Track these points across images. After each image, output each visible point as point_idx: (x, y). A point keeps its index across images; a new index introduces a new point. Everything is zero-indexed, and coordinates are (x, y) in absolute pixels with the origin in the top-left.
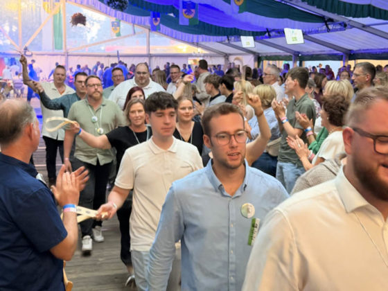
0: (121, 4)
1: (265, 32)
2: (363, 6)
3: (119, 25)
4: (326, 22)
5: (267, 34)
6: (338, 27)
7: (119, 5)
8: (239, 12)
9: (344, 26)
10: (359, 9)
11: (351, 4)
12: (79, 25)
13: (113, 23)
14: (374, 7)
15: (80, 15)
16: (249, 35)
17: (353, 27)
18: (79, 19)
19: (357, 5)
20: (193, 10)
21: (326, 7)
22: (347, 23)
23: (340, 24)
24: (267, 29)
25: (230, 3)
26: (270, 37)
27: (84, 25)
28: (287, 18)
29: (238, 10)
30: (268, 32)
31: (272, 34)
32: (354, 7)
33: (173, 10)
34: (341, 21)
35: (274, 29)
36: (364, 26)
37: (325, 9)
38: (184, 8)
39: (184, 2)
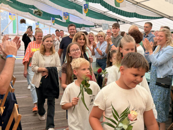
0: (40, 14)
2: (133, 13)
3: (38, 24)
4: (117, 21)
5: (95, 27)
6: (122, 23)
7: (39, 14)
8: (86, 16)
9: (124, 22)
10: (131, 14)
11: (128, 12)
12: (23, 24)
13: (36, 23)
14: (137, 14)
15: (24, 19)
17: (127, 23)
18: (23, 21)
19: (130, 13)
20: (67, 17)
21: (119, 13)
22: (125, 21)
23: (123, 22)
24: (95, 24)
25: (82, 13)
26: (96, 28)
27: (25, 23)
28: (103, 19)
29: (86, 15)
30: (95, 26)
31: (97, 26)
32: (129, 14)
33: (60, 17)
34: (123, 20)
35: (97, 25)
36: (131, 23)
37: (119, 14)
38: (64, 15)
39: (64, 13)
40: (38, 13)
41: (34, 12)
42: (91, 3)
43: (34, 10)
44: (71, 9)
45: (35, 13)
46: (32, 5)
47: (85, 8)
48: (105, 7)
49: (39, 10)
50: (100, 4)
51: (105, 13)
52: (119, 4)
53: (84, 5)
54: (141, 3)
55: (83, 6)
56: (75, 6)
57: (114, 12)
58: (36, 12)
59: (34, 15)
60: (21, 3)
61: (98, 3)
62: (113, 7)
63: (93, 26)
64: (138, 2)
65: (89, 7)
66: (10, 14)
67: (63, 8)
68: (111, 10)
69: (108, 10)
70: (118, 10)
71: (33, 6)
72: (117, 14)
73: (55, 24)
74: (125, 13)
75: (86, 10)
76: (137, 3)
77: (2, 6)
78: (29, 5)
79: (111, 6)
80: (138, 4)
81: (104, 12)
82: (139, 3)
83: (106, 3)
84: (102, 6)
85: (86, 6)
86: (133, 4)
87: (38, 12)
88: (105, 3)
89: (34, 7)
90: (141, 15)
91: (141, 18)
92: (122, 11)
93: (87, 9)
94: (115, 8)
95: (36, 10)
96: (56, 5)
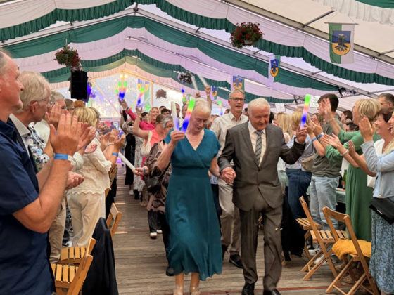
1: (293, 100)
2: (369, 74)
4: (339, 90)
5: (294, 102)
6: (350, 94)
8: (274, 82)
9: (354, 92)
10: (367, 77)
11: (360, 73)
12: (162, 99)
14: (378, 76)
15: (163, 90)
16: (281, 102)
17: (360, 94)
18: (161, 94)
19: (365, 74)
20: (241, 84)
21: (341, 74)
22: (356, 91)
23: (351, 92)
24: (295, 96)
25: (267, 77)
26: (297, 103)
27: (165, 98)
28: (310, 87)
29: (273, 80)
30: (296, 100)
31: (299, 101)
32: (363, 75)
33: (226, 84)
34: (351, 89)
35: (300, 98)
36: (369, 93)
37: (340, 77)
38: (234, 81)
39: (234, 77)
40: (187, 79)
41: (179, 77)
42: (285, 57)
43: (180, 74)
44: (247, 71)
45: (181, 79)
46: (177, 65)
47: (272, 67)
48: (313, 64)
49: (188, 74)
50: (301, 59)
51: (315, 76)
52: (340, 57)
53: (272, 61)
54: (386, 54)
55: (270, 63)
56: (256, 64)
57: (331, 73)
58: (182, 77)
59: (180, 82)
60: (158, 61)
61: (298, 57)
62: (328, 63)
63: (291, 101)
64: (381, 52)
65: (281, 64)
66: (139, 82)
67: (233, 67)
68: (323, 70)
69: (318, 70)
70: (340, 69)
71: (180, 66)
72: (337, 77)
73: (218, 97)
74: (353, 74)
75: (274, 71)
76: (380, 54)
77: (125, 66)
78: (171, 65)
79: (324, 61)
80: (382, 57)
81: (313, 74)
82: (383, 54)
83: (315, 56)
84: (307, 61)
85: (275, 64)
86: (371, 56)
87: (186, 77)
88: (313, 57)
89: (180, 68)
90: (387, 78)
91: (387, 84)
92: (346, 70)
93: (277, 69)
94: (333, 65)
95: (183, 73)
96: (218, 62)
